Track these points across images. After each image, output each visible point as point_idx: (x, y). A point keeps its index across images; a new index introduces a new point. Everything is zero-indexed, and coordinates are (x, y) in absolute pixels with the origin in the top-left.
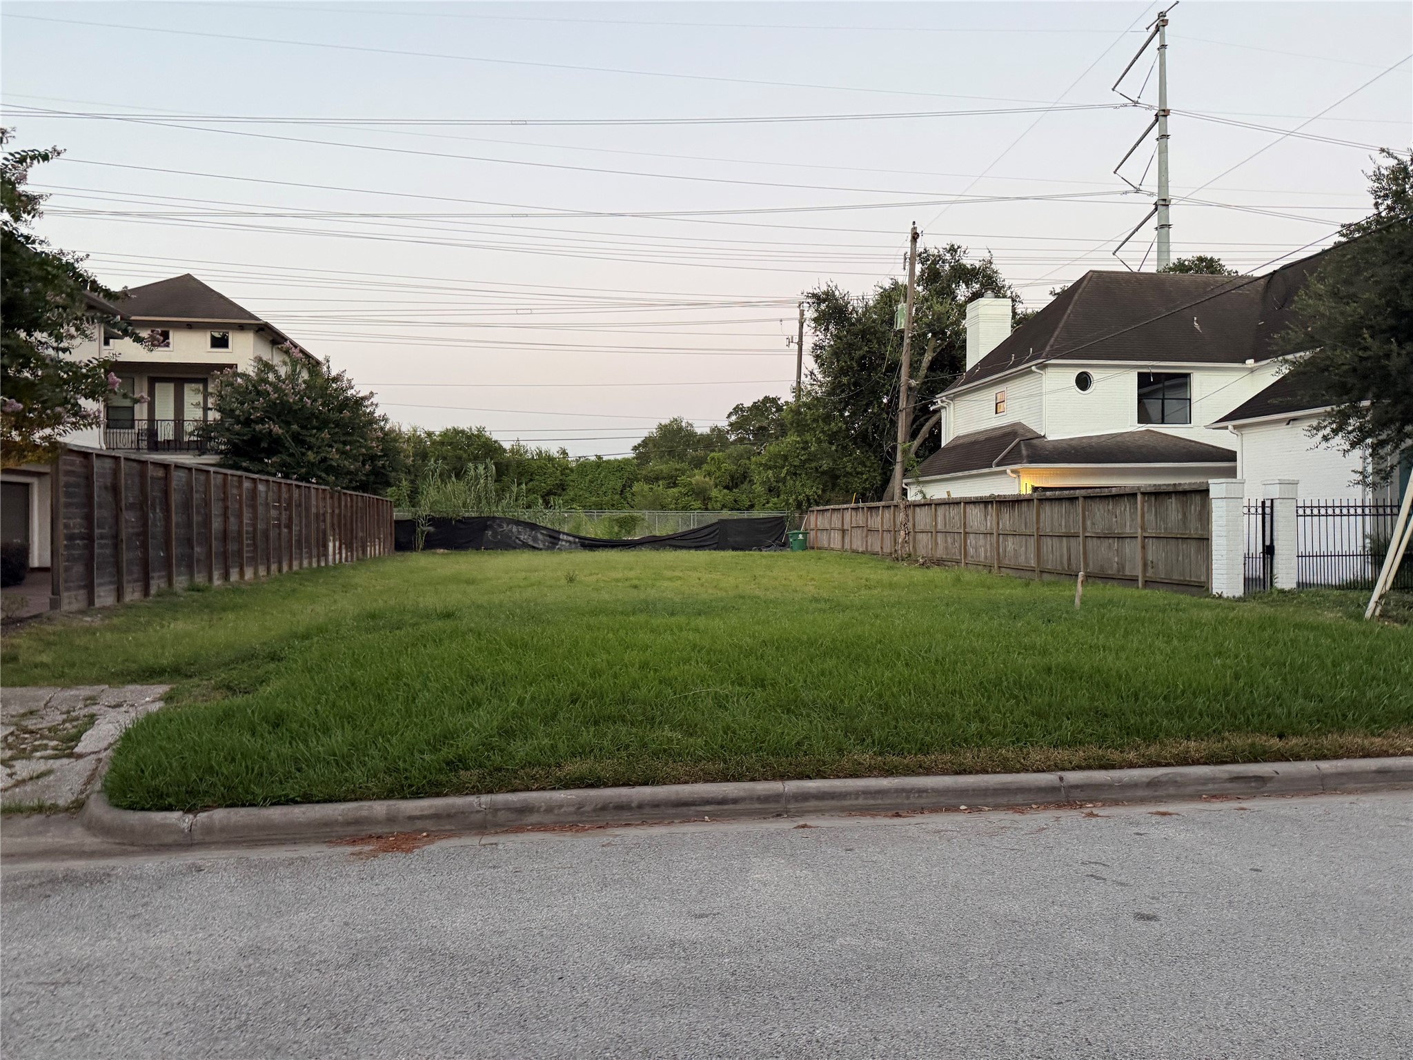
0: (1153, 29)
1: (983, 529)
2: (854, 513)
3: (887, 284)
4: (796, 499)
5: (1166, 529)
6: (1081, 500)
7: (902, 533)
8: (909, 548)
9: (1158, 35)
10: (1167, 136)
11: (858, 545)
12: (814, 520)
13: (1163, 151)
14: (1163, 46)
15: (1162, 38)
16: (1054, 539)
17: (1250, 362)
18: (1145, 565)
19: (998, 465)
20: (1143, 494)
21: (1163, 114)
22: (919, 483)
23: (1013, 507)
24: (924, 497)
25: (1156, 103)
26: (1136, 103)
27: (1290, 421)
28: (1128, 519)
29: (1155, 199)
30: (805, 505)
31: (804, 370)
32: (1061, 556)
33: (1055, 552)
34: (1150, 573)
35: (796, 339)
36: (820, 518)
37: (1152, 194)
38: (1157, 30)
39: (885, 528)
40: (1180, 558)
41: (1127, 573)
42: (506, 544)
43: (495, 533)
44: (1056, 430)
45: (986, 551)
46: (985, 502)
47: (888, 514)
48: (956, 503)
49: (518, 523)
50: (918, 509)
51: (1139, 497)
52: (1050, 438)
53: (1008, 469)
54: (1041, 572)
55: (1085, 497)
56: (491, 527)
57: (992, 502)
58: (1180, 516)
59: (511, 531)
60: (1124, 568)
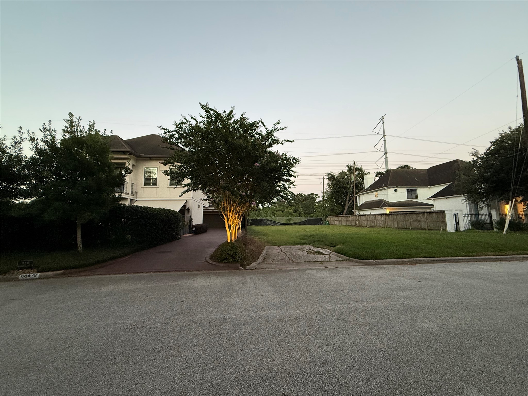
0: (381, 119)
1: (381, 220)
2: (342, 217)
3: (341, 171)
4: (325, 215)
5: (433, 219)
6: (409, 214)
7: (358, 221)
8: (360, 224)
9: (382, 121)
10: (385, 140)
11: (344, 223)
12: (329, 219)
13: (385, 143)
14: (383, 123)
15: (383, 121)
16: (402, 222)
17: (429, 186)
18: (428, 226)
19: (381, 207)
20: (426, 212)
21: (384, 136)
22: (358, 211)
23: (390, 216)
24: (360, 214)
25: (383, 134)
26: (378, 134)
27: (447, 198)
28: (421, 217)
29: (384, 152)
30: (327, 216)
31: (324, 189)
32: (404, 225)
33: (401, 224)
34: (429, 228)
35: (323, 182)
36: (331, 218)
37: (383, 151)
38: (382, 119)
39: (352, 220)
40: (437, 225)
41: (423, 228)
42: (266, 224)
43: (263, 222)
44: (391, 201)
45: (382, 224)
46: (381, 215)
47: (352, 217)
48: (373, 215)
49: (268, 220)
50: (362, 216)
51: (425, 213)
52: (390, 202)
53: (384, 208)
54: (399, 228)
55: (410, 213)
56: (262, 221)
57: (383, 215)
58: (436, 217)
59: (266, 222)
60: (422, 227)
